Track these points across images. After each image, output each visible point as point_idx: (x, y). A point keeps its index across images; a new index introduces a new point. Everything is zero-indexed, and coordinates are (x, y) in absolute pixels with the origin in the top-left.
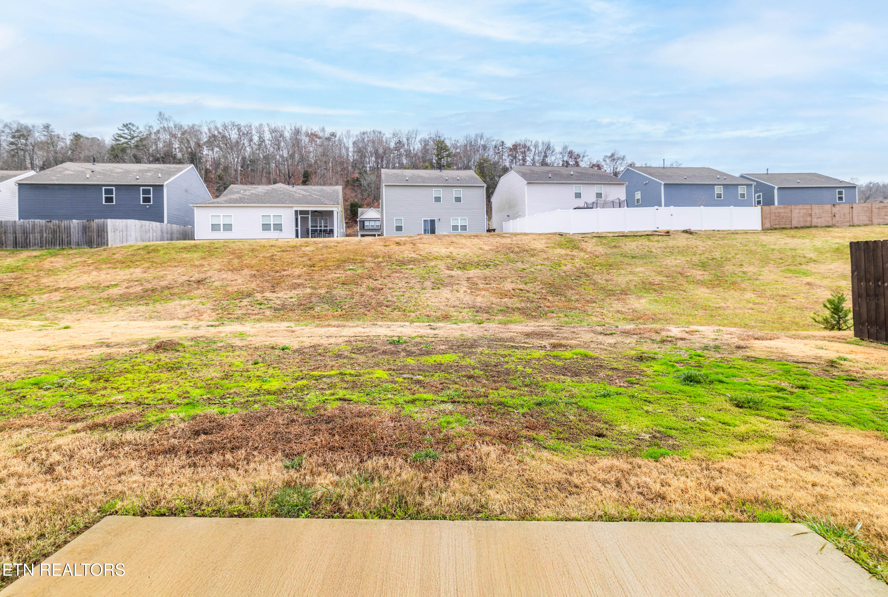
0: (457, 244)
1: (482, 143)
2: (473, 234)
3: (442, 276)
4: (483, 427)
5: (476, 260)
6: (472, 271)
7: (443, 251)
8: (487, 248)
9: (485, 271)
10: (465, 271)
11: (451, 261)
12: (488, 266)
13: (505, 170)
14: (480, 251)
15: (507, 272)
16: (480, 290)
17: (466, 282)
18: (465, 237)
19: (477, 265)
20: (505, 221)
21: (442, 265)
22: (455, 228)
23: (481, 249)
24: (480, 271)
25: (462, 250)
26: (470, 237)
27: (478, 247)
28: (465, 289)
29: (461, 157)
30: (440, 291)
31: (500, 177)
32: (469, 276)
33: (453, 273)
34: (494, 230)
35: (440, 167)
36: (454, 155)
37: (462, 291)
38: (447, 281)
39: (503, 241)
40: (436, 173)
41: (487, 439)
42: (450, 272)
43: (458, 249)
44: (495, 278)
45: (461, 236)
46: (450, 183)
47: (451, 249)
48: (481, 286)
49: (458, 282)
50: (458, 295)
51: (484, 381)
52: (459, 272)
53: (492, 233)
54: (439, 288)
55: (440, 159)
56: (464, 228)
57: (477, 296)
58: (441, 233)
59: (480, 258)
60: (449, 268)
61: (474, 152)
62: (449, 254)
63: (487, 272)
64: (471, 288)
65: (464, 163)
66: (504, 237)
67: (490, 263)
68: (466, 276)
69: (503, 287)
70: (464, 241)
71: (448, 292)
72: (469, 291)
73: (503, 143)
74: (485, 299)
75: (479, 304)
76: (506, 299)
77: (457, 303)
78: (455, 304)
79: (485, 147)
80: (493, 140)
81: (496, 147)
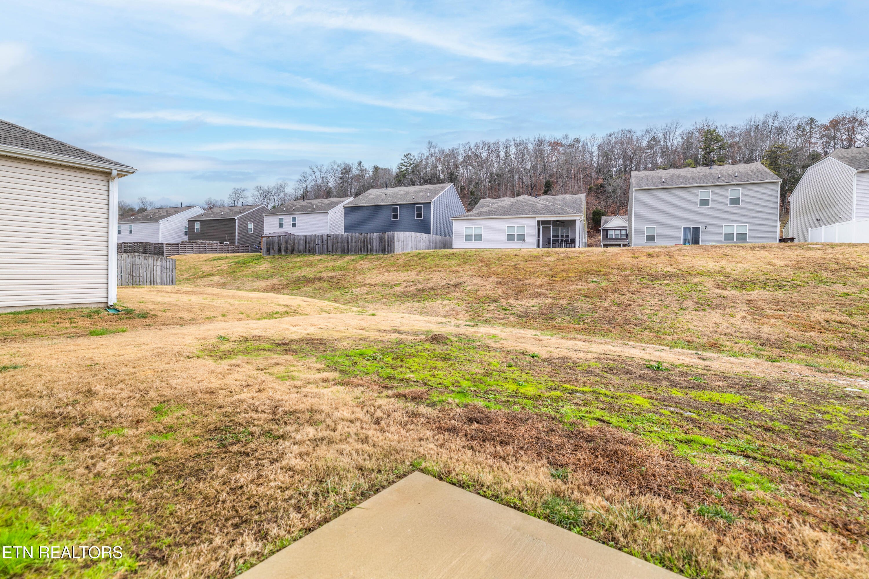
0: (732, 256)
1: (776, 124)
2: (757, 244)
3: (709, 295)
4: (799, 501)
5: (762, 278)
6: (754, 292)
7: (712, 265)
8: (780, 263)
9: (776, 293)
10: (744, 292)
11: (722, 278)
12: (781, 287)
13: (815, 158)
14: (769, 267)
15: (815, 296)
16: (768, 317)
17: (745, 305)
18: (744, 248)
19: (764, 284)
20: (813, 227)
21: (709, 282)
22: (729, 237)
23: (770, 264)
24: (768, 293)
25: (740, 265)
26: (752, 248)
27: (765, 261)
28: (743, 314)
29: (740, 148)
30: (705, 313)
31: (805, 167)
32: (749, 299)
33: (725, 293)
34: (792, 240)
35: (708, 162)
36: (731, 146)
37: (738, 316)
38: (715, 302)
39: (809, 254)
40: (704, 170)
41: (811, 519)
42: (720, 291)
43: (734, 264)
44: (794, 303)
45: (738, 247)
46: (724, 181)
47: (724, 263)
48: (770, 312)
49: (732, 304)
50: (733, 320)
51: (792, 440)
52: (736, 293)
53: (789, 243)
54: (704, 310)
55: (709, 153)
56: (742, 237)
57: (763, 324)
58: (707, 243)
59: (768, 276)
60: (718, 287)
61: (762, 139)
62: (720, 269)
63: (780, 294)
64: (754, 314)
65: (744, 154)
66: (810, 249)
67: (785, 283)
68: (746, 297)
69: (808, 316)
70: (742, 253)
71: (718, 315)
72: (749, 317)
73: (812, 120)
74: (776, 330)
75: (766, 336)
76: (812, 334)
77: (731, 330)
78: (728, 331)
79: (780, 130)
80: (795, 119)
81: (799, 127)
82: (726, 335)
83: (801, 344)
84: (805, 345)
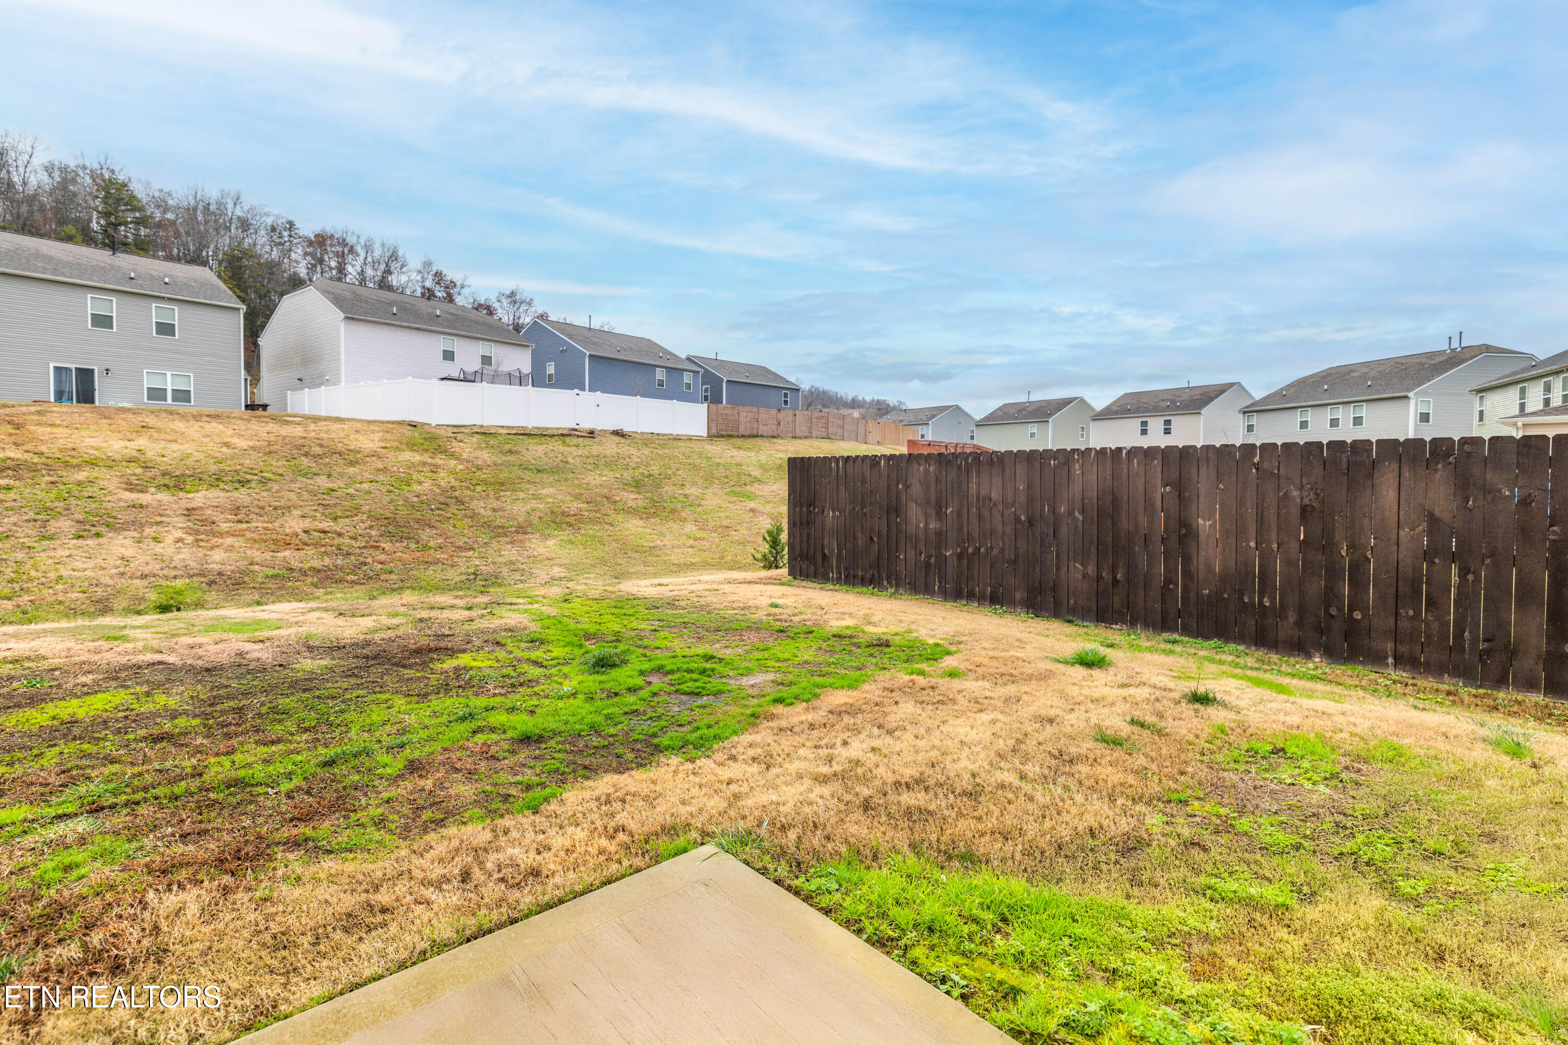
0: (159, 430)
1: (238, 212)
2: (206, 410)
3: (109, 506)
5: (213, 468)
6: (199, 495)
7: (117, 446)
8: (242, 444)
9: (236, 494)
10: (181, 494)
11: (139, 471)
12: (243, 483)
13: (296, 283)
14: (224, 450)
15: (292, 496)
16: (221, 535)
17: (182, 518)
18: (183, 417)
19: (216, 480)
20: (293, 390)
21: (110, 480)
22: (157, 394)
23: (227, 445)
24: (222, 494)
25: (175, 447)
26: (197, 417)
27: (219, 440)
28: (179, 534)
29: (177, 235)
30: (101, 540)
31: (282, 294)
32: (190, 506)
33: (145, 498)
34: (265, 407)
35: (113, 244)
36: (159, 225)
37: (169, 539)
38: (123, 517)
39: (286, 431)
40: (101, 256)
42: (134, 496)
43: (162, 444)
44: (262, 508)
45: (171, 413)
46: (142, 287)
47: (142, 442)
48: (225, 526)
49: (158, 519)
50: (158, 548)
51: (199, 741)
52: (164, 497)
53: (260, 412)
54: (98, 535)
55: (116, 226)
56: (182, 396)
57: (212, 548)
58: (111, 403)
59: (222, 466)
60: (131, 487)
61: (217, 230)
62: (135, 454)
63: (242, 496)
64: (197, 532)
65: (186, 249)
66: (287, 423)
67: (250, 477)
68: (184, 504)
69: (282, 526)
70: (179, 425)
71: (128, 542)
72: (190, 539)
73: (291, 224)
74: (234, 556)
75: (216, 567)
76: (287, 553)
77: (155, 567)
78: (147, 570)
79: (245, 225)
80: (267, 214)
81: (273, 229)
82: (144, 576)
83: (271, 572)
84: (277, 571)
